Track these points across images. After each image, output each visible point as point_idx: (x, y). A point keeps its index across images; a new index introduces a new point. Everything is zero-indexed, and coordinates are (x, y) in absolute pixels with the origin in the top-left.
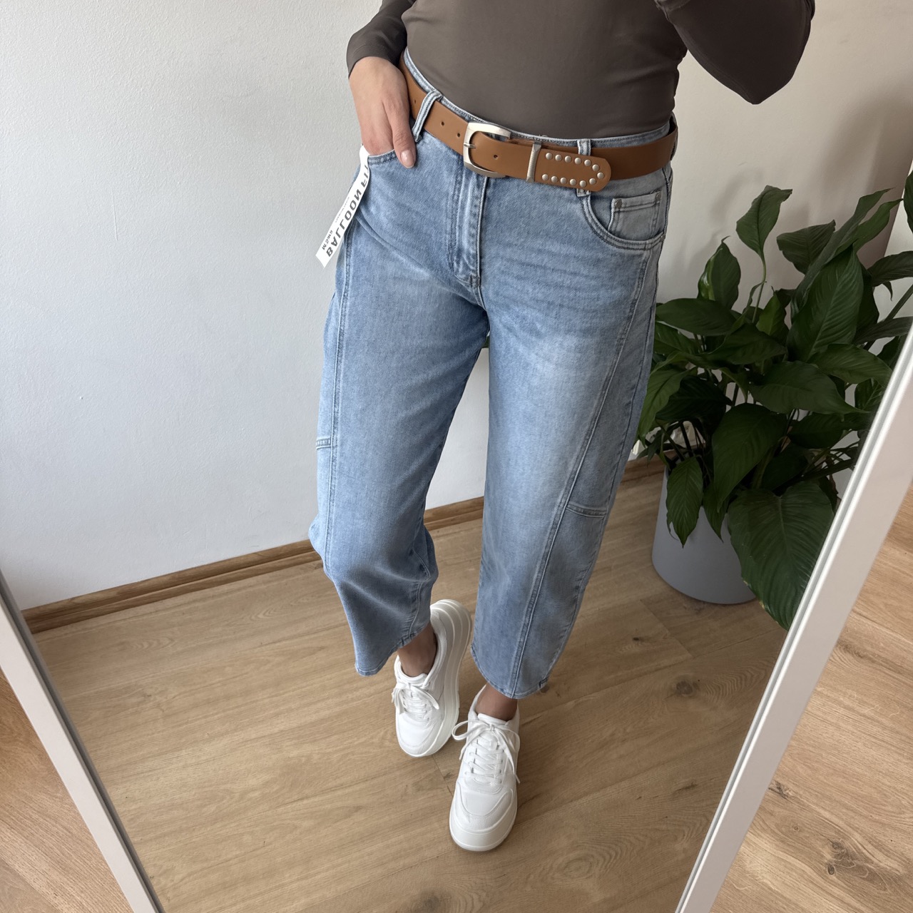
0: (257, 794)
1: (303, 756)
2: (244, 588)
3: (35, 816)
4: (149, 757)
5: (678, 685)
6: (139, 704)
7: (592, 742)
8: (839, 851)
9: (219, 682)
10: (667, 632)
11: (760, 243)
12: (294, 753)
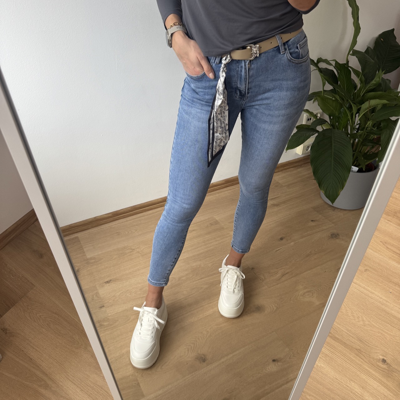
0: (184, 278)
1: (198, 265)
5: (331, 235)
6: (130, 252)
7: (304, 255)
10: (323, 218)
12: (195, 264)
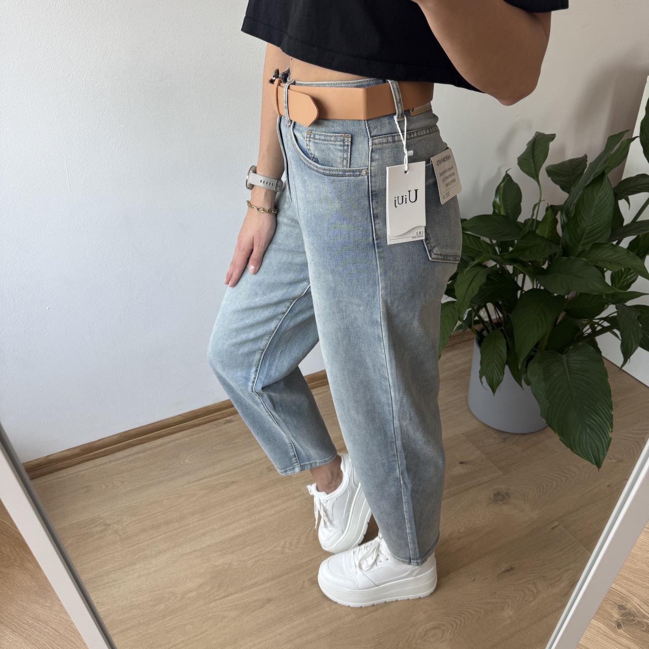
0: (193, 594)
1: (226, 564)
2: (174, 441)
3: (31, 622)
4: (112, 571)
5: (495, 495)
6: (101, 531)
8: (623, 611)
9: (160, 512)
10: (483, 456)
11: (536, 172)
12: (220, 561)
